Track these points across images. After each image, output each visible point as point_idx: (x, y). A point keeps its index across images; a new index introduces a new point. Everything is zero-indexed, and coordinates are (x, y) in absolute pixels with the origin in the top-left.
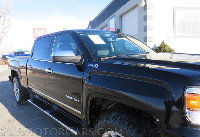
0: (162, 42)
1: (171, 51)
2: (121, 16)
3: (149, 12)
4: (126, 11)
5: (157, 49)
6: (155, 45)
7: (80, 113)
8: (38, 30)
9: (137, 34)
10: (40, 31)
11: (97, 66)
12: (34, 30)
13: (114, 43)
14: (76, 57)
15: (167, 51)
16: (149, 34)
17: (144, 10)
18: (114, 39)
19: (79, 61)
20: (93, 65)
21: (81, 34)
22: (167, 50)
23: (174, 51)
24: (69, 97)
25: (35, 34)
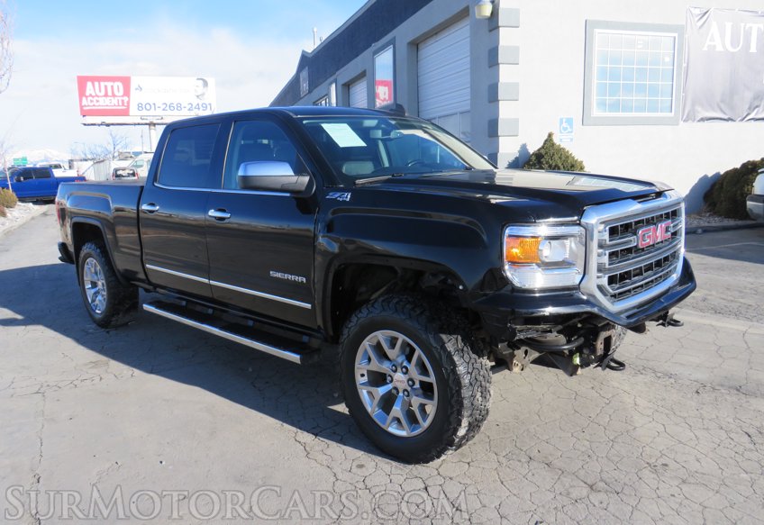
0: (546, 137)
1: (572, 166)
2: (415, 45)
3: (506, 37)
4: (433, 29)
5: (530, 160)
6: (524, 147)
7: (308, 306)
8: (96, 84)
9: (468, 108)
10: (106, 87)
11: (348, 196)
12: (82, 82)
13: (388, 143)
14: (296, 177)
15: (562, 167)
16: (506, 111)
17: (490, 31)
18: (386, 132)
19: (303, 188)
20: (338, 194)
21: (304, 122)
22: (560, 165)
23: (582, 168)
24: (279, 275)
25: (84, 99)
